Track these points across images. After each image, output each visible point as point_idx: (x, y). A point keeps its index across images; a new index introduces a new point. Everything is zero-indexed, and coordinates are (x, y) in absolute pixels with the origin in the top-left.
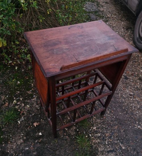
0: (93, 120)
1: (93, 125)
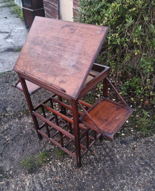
0: (68, 160)
1: (63, 162)
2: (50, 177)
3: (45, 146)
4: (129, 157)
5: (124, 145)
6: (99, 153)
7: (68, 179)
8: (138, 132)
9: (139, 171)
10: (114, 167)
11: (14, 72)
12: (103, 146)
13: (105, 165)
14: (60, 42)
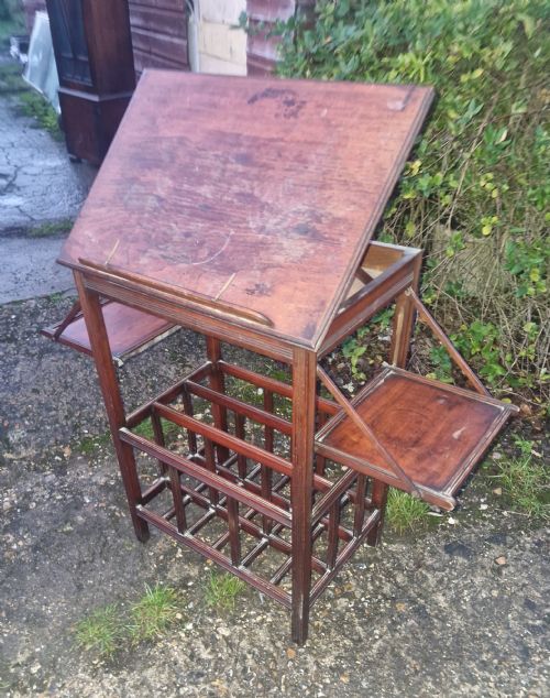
0: (255, 617)
1: (235, 623)
2: (191, 683)
3: (162, 570)
4: (484, 602)
5: (461, 560)
6: (371, 588)
7: (260, 686)
8: (505, 513)
9: (526, 652)
10: (431, 637)
11: (33, 306)
12: (383, 565)
13: (396, 630)
14: (243, 150)
